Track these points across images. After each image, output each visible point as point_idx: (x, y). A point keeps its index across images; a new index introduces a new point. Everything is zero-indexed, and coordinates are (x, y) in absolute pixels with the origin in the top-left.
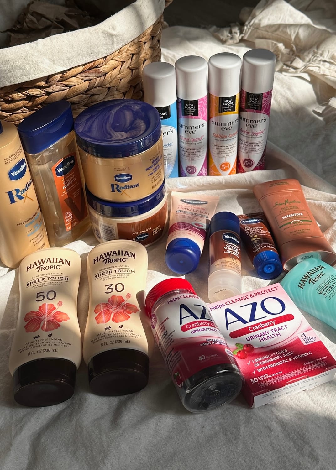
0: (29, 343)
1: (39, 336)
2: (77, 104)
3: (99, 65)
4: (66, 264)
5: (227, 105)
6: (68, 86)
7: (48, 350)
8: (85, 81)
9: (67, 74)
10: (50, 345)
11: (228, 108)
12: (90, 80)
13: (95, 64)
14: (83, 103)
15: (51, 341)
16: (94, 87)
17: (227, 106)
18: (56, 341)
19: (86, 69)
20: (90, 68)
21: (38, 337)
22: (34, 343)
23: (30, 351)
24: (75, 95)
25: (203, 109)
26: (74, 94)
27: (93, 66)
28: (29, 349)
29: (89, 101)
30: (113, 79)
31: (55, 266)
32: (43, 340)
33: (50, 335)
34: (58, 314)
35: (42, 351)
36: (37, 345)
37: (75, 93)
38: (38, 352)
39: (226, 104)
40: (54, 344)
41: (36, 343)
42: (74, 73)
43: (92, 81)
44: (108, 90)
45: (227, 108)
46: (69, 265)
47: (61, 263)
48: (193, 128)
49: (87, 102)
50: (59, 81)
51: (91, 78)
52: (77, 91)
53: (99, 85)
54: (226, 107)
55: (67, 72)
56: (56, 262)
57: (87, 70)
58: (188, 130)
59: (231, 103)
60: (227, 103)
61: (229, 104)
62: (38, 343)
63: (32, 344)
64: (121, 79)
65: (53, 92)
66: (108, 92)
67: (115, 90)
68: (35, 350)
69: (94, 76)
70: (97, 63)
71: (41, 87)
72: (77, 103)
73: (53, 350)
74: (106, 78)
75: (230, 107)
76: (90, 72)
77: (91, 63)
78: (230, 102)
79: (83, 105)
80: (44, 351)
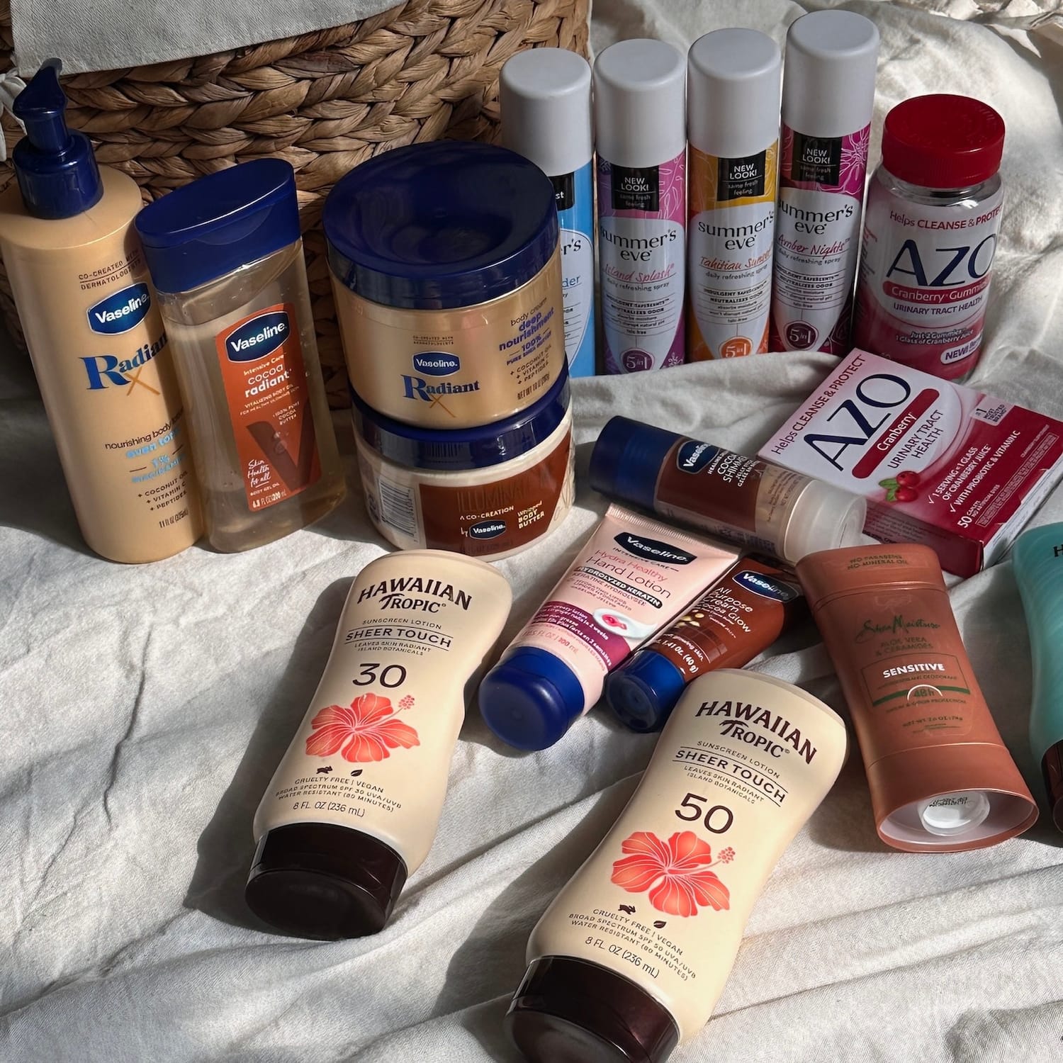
0: (602, 913)
1: (634, 911)
2: (273, 138)
3: (339, 41)
4: (801, 753)
5: (742, 178)
6: (248, 90)
7: (636, 961)
8: (299, 80)
9: (246, 59)
10: (646, 948)
11: (744, 187)
12: (313, 80)
13: (328, 39)
14: (290, 138)
15: (655, 940)
16: (324, 98)
17: (742, 181)
18: (665, 947)
19: (300, 50)
20: (312, 47)
21: (630, 910)
22: (613, 921)
23: (596, 934)
24: (268, 115)
25: (671, 194)
26: (264, 113)
27: (321, 43)
28: (595, 926)
29: (308, 134)
30: (381, 81)
31: (771, 743)
32: (639, 926)
33: (660, 925)
34: (707, 880)
35: (621, 953)
36: (619, 930)
37: (268, 110)
38: (612, 950)
39: (738, 176)
40: (656, 950)
41: (618, 922)
42: (266, 58)
43: (318, 81)
44: (368, 108)
45: (741, 186)
46: (809, 759)
47: (791, 742)
48: (643, 244)
49: (303, 135)
50: (222, 74)
51: (316, 75)
52: (273, 106)
53: (340, 94)
54: (740, 183)
55: (247, 53)
56: (781, 734)
57: (304, 52)
58: (630, 250)
59: (751, 174)
60: (742, 173)
61: (745, 175)
62: (623, 928)
63: (608, 919)
64: (410, 83)
65: (208, 102)
66: (368, 113)
67: (390, 110)
68: (610, 940)
69: (325, 69)
70: (333, 36)
71: (175, 86)
72: (274, 135)
73: (646, 967)
74: (360, 77)
75: (750, 184)
76: (313, 58)
77: (316, 37)
78: (749, 172)
79: (293, 142)
80: (626, 955)
